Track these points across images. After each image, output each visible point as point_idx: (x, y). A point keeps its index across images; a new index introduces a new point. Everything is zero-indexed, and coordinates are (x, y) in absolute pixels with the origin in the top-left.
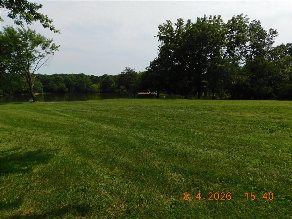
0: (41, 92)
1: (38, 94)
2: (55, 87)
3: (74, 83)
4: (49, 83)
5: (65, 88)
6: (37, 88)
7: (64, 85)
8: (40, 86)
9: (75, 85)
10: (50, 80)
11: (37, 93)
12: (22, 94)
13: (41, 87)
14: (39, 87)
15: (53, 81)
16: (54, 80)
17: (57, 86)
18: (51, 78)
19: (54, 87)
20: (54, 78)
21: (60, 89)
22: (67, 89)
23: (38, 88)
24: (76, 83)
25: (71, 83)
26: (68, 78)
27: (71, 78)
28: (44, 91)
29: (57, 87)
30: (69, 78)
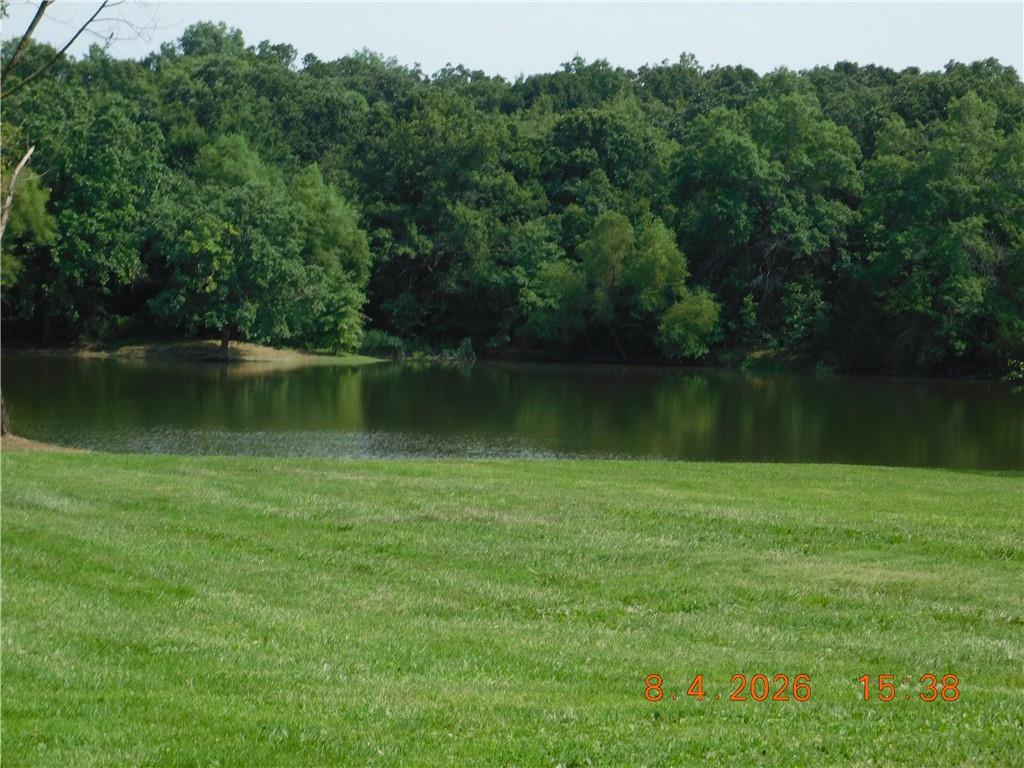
0: (336, 332)
1: (289, 359)
2: (529, 265)
3: (817, 220)
4: (460, 209)
5: (671, 297)
6: (282, 276)
7: (663, 242)
8: (331, 241)
9: (833, 251)
10: (473, 156)
11: (278, 343)
12: (86, 354)
13: (333, 257)
14: (307, 253)
15: (522, 176)
16: (534, 162)
17: (571, 253)
18: (493, 128)
19: (519, 274)
20: (538, 125)
21: (600, 294)
22: (704, 306)
23: (296, 268)
24: (843, 213)
25: (764, 213)
26: (729, 137)
27: (781, 137)
28: (375, 316)
29: (556, 269)
30: (746, 141)
